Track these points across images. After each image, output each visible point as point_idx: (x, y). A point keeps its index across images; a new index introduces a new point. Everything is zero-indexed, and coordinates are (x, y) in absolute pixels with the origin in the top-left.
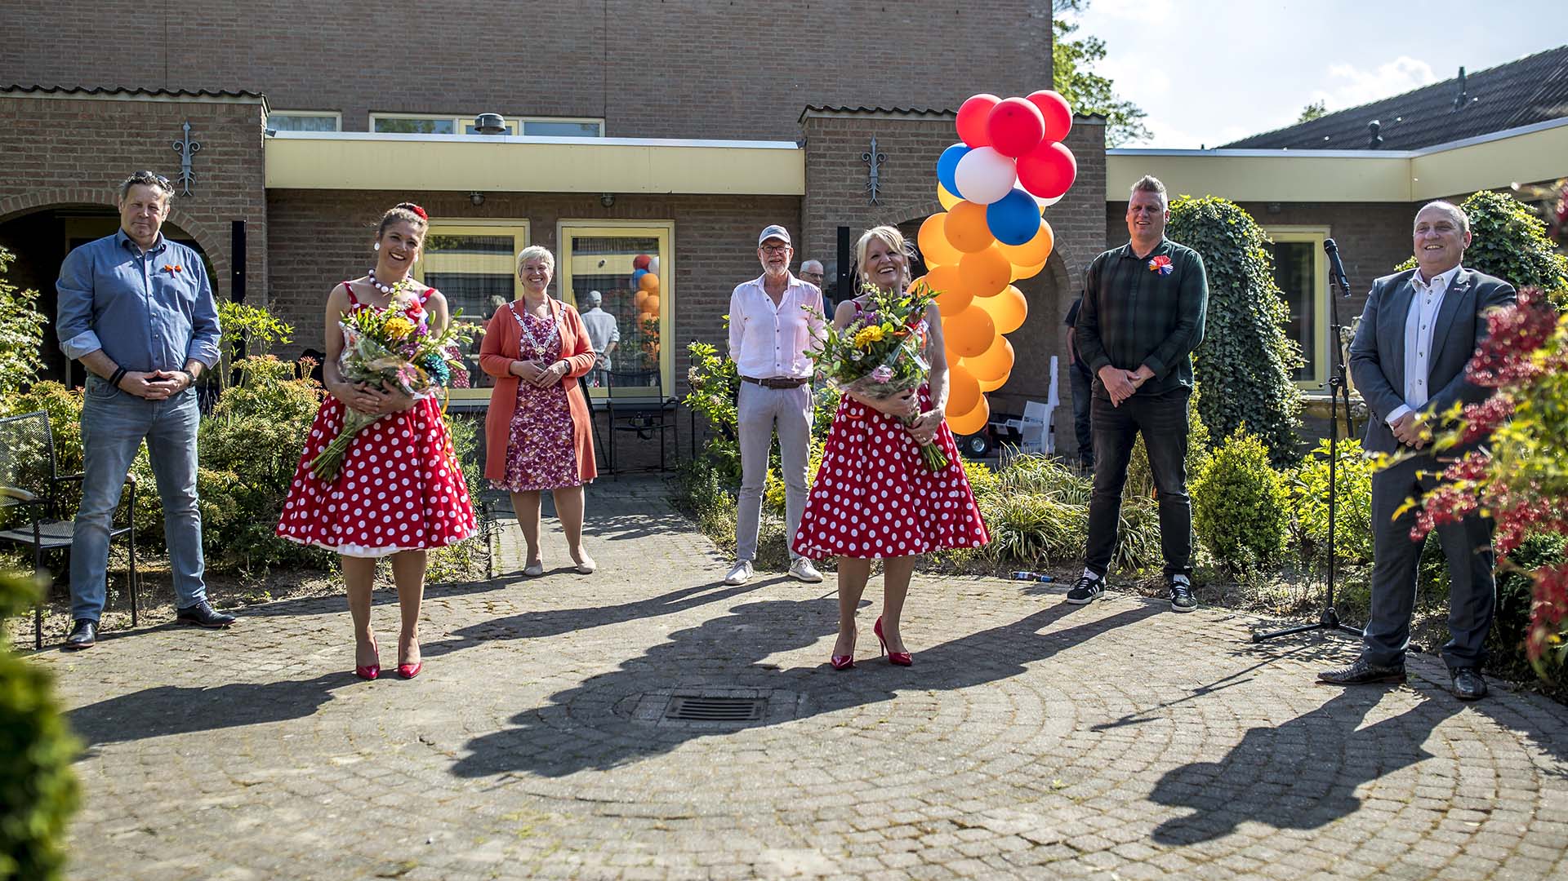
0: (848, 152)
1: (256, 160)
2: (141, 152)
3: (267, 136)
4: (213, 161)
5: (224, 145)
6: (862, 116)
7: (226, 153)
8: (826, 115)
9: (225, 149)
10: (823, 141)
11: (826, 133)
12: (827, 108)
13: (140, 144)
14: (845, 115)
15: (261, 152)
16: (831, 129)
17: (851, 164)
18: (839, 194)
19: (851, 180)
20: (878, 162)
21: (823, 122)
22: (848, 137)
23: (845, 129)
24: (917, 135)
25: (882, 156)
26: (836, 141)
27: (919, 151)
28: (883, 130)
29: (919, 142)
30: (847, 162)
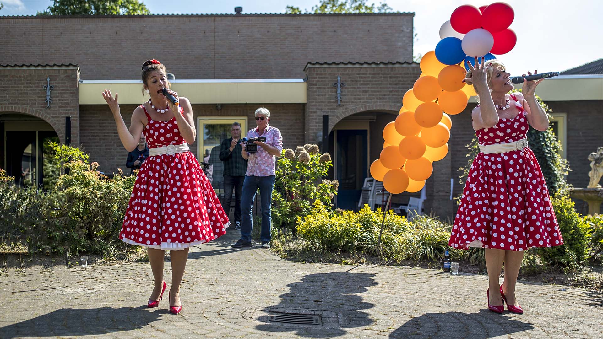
0: (327, 83)
1: (75, 92)
2: (31, 90)
3: (80, 83)
4: (59, 93)
5: (63, 87)
6: (334, 66)
7: (63, 90)
8: (317, 66)
9: (63, 88)
10: (315, 78)
11: (317, 74)
12: (317, 63)
13: (31, 87)
14: (326, 66)
15: (77, 89)
16: (319, 72)
17: (328, 88)
18: (323, 102)
19: (328, 95)
20: (341, 86)
21: (316, 70)
22: (327, 76)
23: (326, 72)
24: (359, 74)
25: (343, 84)
26: (321, 78)
27: (360, 81)
28: (343, 72)
29: (360, 77)
30: (326, 87)
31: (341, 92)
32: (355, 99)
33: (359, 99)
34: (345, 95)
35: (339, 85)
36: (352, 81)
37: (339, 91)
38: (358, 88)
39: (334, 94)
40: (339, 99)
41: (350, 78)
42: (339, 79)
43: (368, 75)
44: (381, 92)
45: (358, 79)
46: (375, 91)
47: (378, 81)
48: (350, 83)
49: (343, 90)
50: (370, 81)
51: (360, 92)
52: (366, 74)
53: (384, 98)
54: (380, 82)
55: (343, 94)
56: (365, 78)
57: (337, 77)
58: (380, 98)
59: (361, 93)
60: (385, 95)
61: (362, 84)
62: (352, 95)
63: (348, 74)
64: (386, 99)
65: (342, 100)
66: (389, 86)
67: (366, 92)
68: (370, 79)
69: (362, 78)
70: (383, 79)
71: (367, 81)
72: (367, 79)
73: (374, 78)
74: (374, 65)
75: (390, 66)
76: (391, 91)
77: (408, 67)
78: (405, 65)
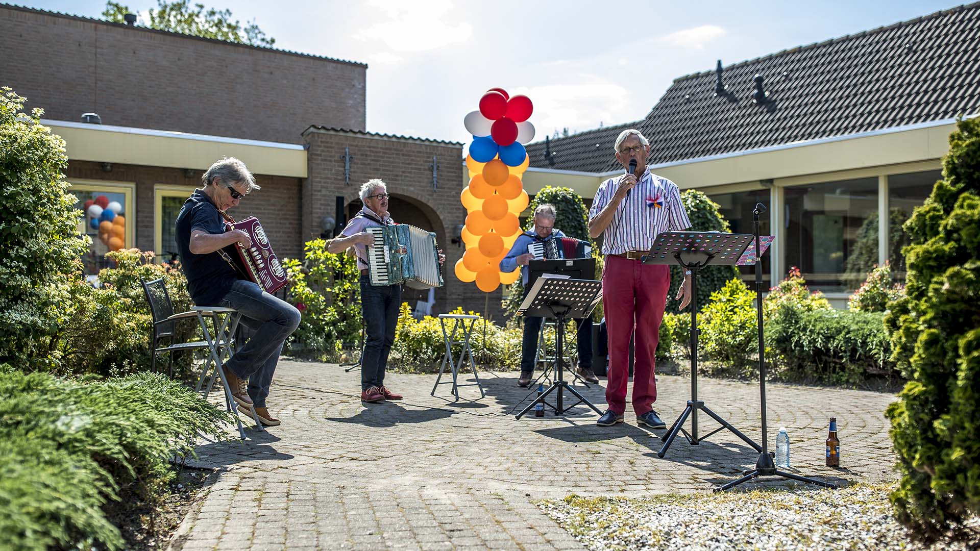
0: (333, 154)
6: (341, 133)
8: (322, 131)
10: (320, 146)
11: (322, 142)
12: (323, 128)
14: (332, 132)
16: (324, 140)
17: (335, 161)
18: (328, 178)
19: (335, 170)
20: (350, 161)
21: (320, 136)
22: (333, 145)
23: (332, 141)
24: (370, 147)
25: (352, 158)
26: (327, 147)
27: (371, 156)
28: (352, 143)
29: (370, 151)
30: (333, 159)
31: (350, 167)
34: (354, 172)
35: (347, 159)
36: (362, 155)
37: (347, 167)
38: (369, 164)
39: (342, 169)
40: (347, 176)
41: (359, 150)
42: (347, 150)
43: (379, 150)
44: (392, 171)
45: (368, 153)
46: (387, 170)
47: (390, 158)
48: (359, 157)
49: (352, 165)
50: (382, 157)
51: (370, 169)
52: (377, 148)
53: (396, 180)
54: (391, 160)
55: (352, 170)
56: (376, 152)
57: (345, 149)
58: (393, 180)
59: (372, 171)
60: (397, 176)
61: (372, 160)
62: (362, 173)
63: (357, 146)
64: (398, 180)
65: (351, 178)
66: (401, 165)
67: (377, 170)
68: (381, 154)
69: (373, 152)
70: (394, 156)
71: (378, 157)
72: (378, 154)
73: (385, 153)
74: (385, 138)
75: (403, 141)
76: (403, 172)
77: (421, 145)
78: (418, 142)
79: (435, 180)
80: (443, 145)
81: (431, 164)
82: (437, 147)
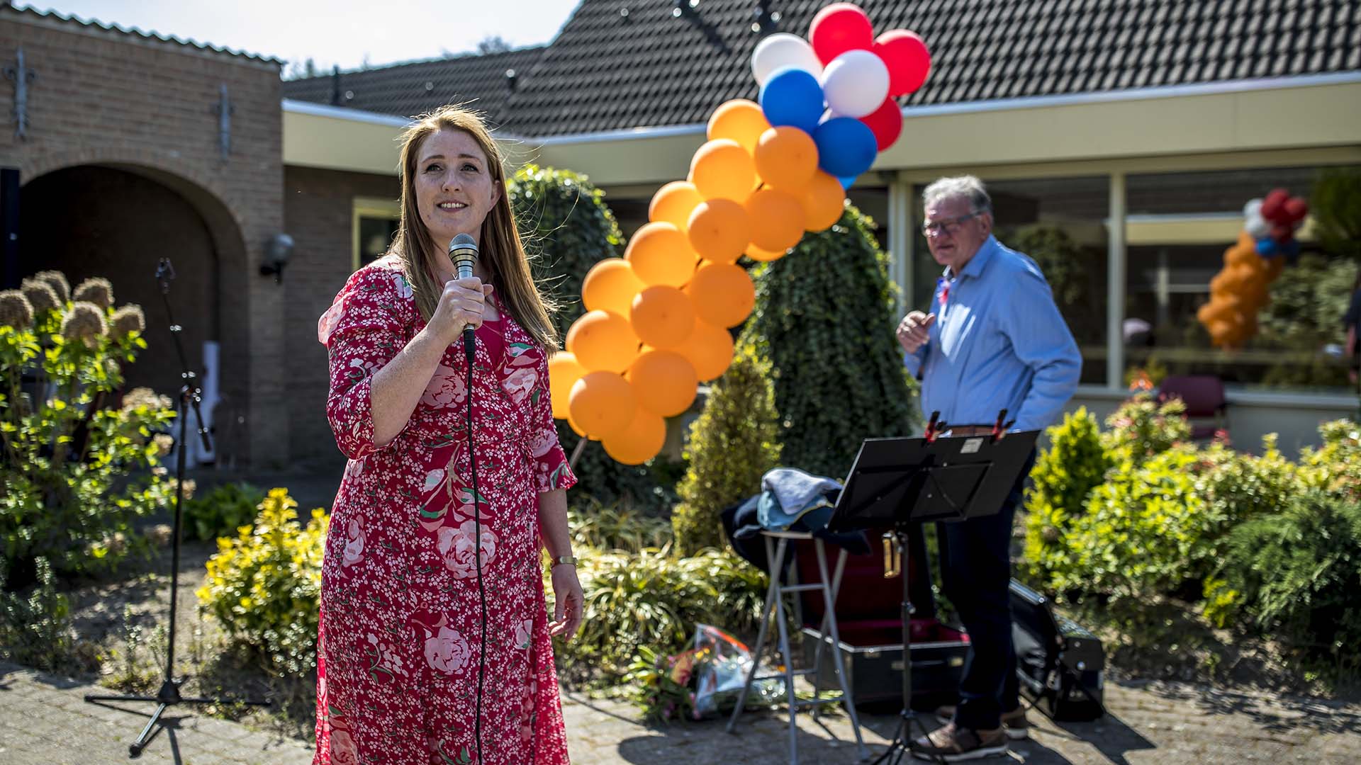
20: (27, 82)
24: (76, 53)
25: (32, 75)
27: (77, 74)
28: (30, 38)
29: (77, 62)
31: (29, 97)
32: (65, 123)
33: (76, 125)
34: (38, 109)
35: (21, 76)
36: (57, 70)
37: (22, 94)
38: (74, 93)
39: (6, 100)
40: (22, 118)
41: (50, 59)
42: (20, 56)
43: (98, 61)
44: (129, 112)
45: (74, 67)
46: (117, 110)
47: (126, 82)
48: (51, 74)
49: (32, 93)
50: (106, 79)
51: (77, 104)
52: (94, 56)
53: (138, 133)
54: (129, 87)
55: (33, 104)
56: (91, 66)
57: (15, 52)
58: (130, 131)
59: (81, 110)
60: (141, 123)
61: (83, 84)
62: (56, 112)
63: (44, 47)
64: (145, 134)
65: (32, 123)
66: (150, 99)
67: (94, 107)
68: (104, 72)
69: (83, 65)
70: (135, 77)
71: (96, 77)
72: (96, 71)
73: (113, 70)
74: (113, 36)
75: (152, 44)
76: (155, 116)
77: (193, 58)
78: (188, 50)
79: (225, 137)
80: (241, 61)
81: (216, 101)
82: (229, 64)
